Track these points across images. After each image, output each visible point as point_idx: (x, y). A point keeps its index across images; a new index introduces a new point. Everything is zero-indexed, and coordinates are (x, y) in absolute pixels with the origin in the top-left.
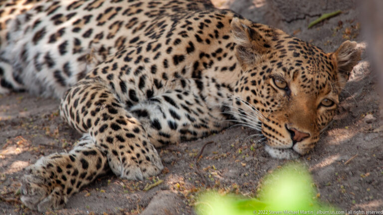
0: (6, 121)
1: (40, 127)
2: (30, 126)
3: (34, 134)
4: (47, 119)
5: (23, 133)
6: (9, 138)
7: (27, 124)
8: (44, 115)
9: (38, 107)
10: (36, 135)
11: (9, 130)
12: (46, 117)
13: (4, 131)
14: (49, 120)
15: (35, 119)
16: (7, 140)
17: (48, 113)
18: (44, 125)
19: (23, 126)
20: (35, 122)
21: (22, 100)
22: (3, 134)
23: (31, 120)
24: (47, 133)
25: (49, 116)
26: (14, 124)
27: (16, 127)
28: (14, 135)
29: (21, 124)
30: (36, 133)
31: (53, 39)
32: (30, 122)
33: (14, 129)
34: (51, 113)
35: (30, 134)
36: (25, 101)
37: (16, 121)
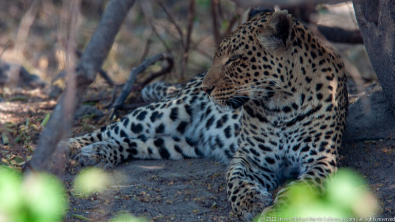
0: (178, 178)
1: (203, 184)
2: (196, 183)
3: (198, 188)
4: (210, 178)
5: (190, 188)
6: (180, 190)
7: (195, 181)
8: (207, 175)
9: (204, 170)
10: (200, 189)
11: (180, 185)
12: (209, 177)
13: (176, 185)
14: (211, 179)
15: (200, 177)
16: (178, 191)
17: (211, 174)
18: (206, 183)
19: (191, 182)
20: (201, 180)
21: (192, 164)
22: (176, 187)
23: (197, 178)
24: (209, 188)
25: (211, 176)
26: (184, 180)
27: (186, 182)
28: (184, 188)
29: (190, 180)
30: (200, 188)
31: (219, 125)
32: (197, 180)
33: (185, 184)
34: (213, 174)
35: (196, 188)
36: (194, 164)
37: (186, 178)
